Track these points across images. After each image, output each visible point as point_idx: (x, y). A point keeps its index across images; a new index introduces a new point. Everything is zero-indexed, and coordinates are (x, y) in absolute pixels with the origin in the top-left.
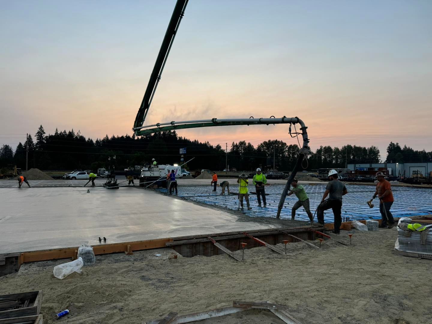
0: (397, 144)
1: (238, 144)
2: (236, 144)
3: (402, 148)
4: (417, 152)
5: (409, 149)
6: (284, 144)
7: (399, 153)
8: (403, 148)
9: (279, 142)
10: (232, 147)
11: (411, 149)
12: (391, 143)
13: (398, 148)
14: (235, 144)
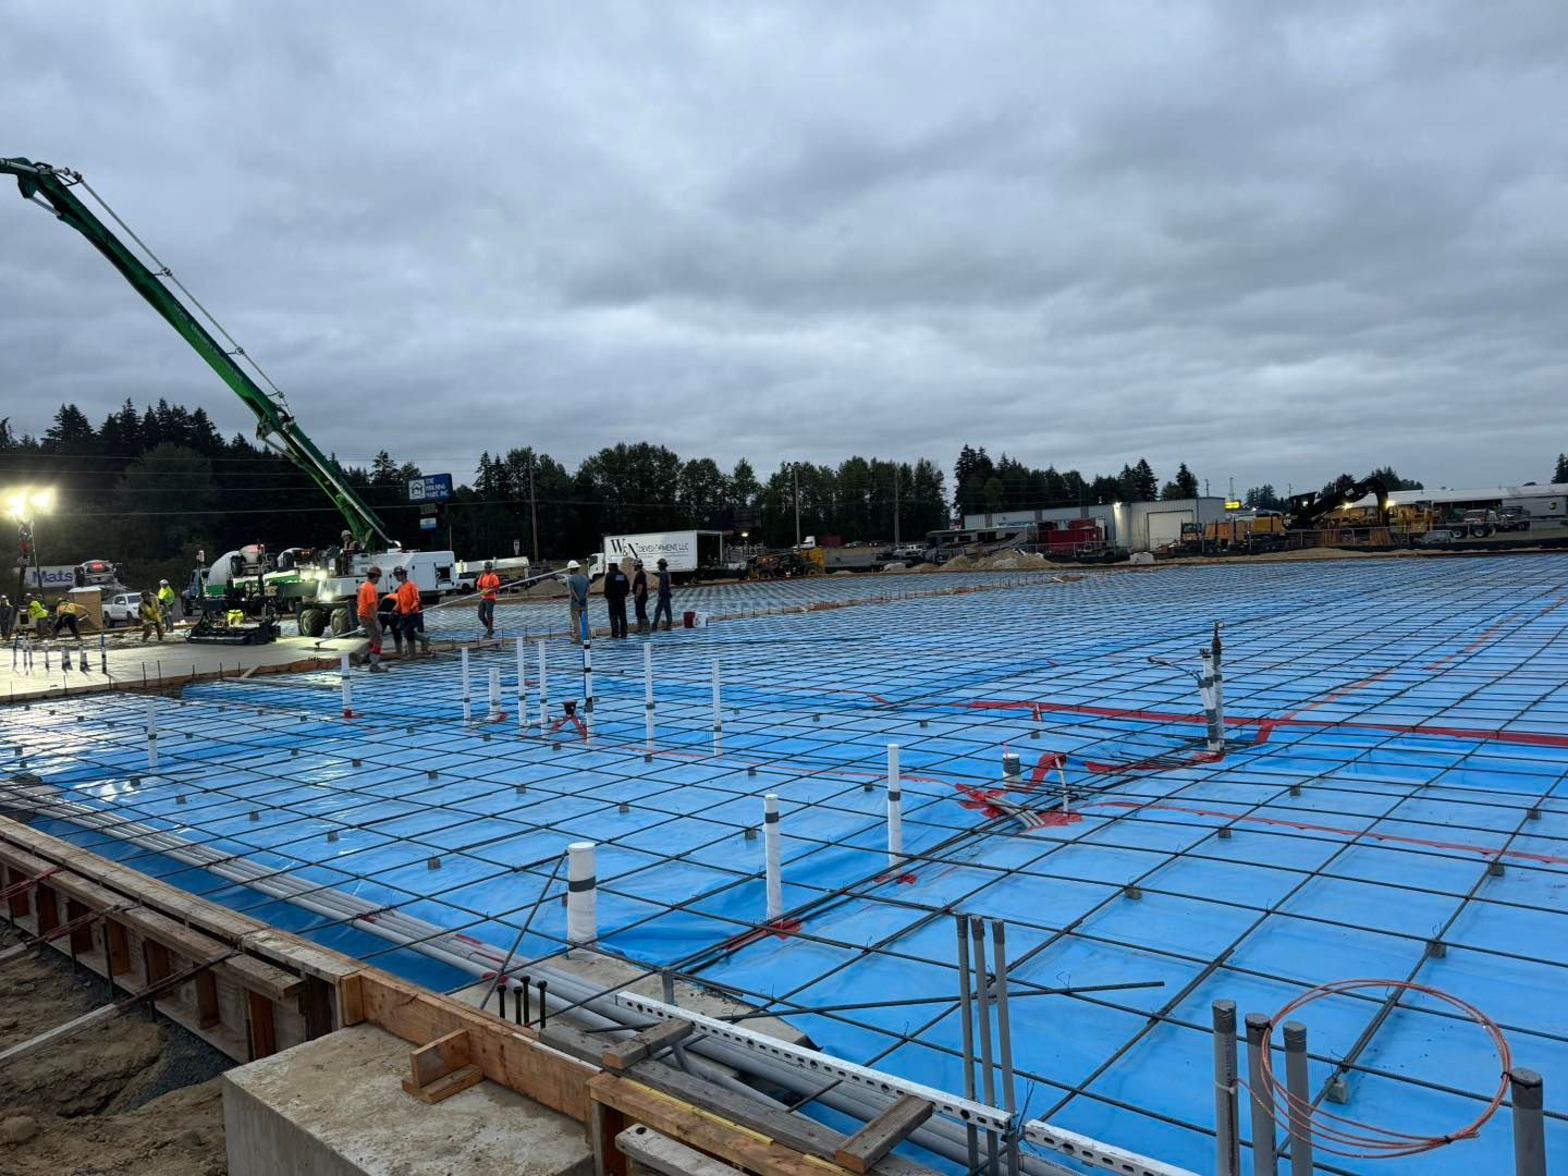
0: (982, 450)
1: (502, 462)
2: (498, 461)
3: (996, 463)
4: (1036, 473)
5: (1015, 464)
6: (669, 459)
7: (994, 479)
8: (999, 464)
9: (653, 450)
10: (481, 474)
11: (1020, 465)
12: (966, 448)
13: (986, 462)
14: (493, 461)
